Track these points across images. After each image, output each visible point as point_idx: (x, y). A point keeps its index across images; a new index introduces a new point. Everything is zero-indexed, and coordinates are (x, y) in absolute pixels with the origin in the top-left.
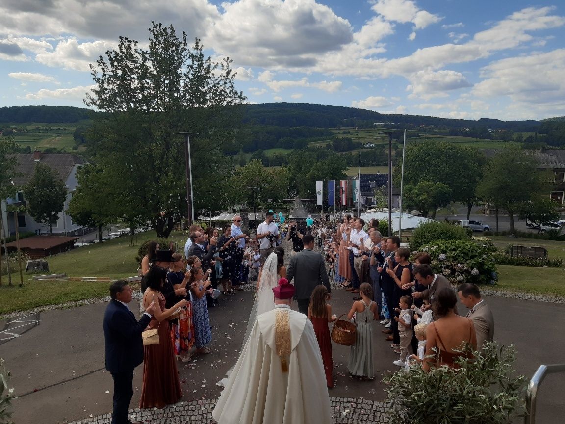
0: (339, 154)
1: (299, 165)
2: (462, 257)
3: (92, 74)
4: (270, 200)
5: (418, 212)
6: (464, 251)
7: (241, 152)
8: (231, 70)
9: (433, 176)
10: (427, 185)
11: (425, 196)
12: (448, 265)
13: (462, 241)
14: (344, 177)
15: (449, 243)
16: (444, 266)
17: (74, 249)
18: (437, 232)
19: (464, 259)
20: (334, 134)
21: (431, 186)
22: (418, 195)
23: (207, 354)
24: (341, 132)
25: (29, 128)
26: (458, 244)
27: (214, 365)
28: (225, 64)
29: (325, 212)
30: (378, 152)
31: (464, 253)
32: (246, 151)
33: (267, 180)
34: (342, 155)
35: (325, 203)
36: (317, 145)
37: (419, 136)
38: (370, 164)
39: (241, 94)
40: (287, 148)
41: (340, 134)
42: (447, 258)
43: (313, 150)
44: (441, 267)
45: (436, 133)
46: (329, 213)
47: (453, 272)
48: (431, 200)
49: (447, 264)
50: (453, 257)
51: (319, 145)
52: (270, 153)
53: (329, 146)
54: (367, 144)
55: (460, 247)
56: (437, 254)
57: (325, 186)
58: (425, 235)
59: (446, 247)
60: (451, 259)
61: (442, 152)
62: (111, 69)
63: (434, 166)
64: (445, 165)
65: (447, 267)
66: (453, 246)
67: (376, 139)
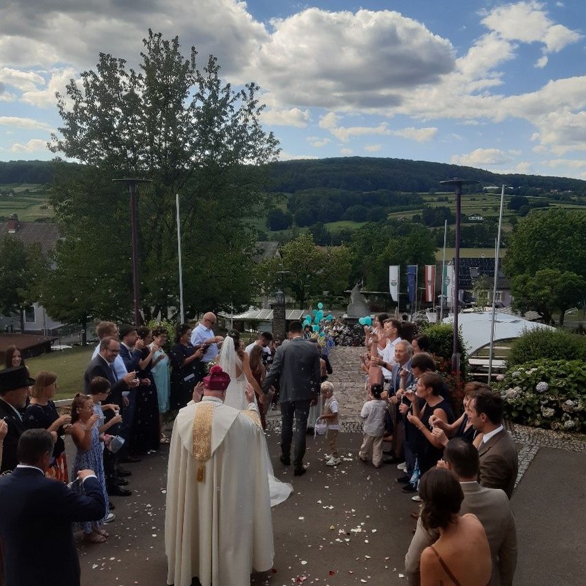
0: (432, 229)
1: (368, 243)
2: (576, 388)
3: (59, 106)
4: (325, 293)
5: (535, 315)
6: (580, 378)
7: (293, 226)
8: (257, 101)
9: (562, 262)
10: (552, 275)
11: (547, 290)
12: (550, 401)
13: (577, 362)
14: (432, 261)
15: (556, 364)
16: (544, 403)
17: (51, 354)
18: (549, 345)
19: (579, 392)
20: (425, 201)
21: (556, 276)
22: (535, 289)
23: (99, 542)
24: (435, 199)
25: (16, 190)
26: (570, 367)
27: (100, 566)
28: (248, 92)
29: (401, 311)
30: (487, 227)
31: (578, 382)
32: (301, 225)
33: (318, 263)
34: (436, 230)
35: (404, 298)
36: (400, 217)
37: (549, 206)
38: (475, 245)
39: (271, 136)
40: (358, 220)
41: (433, 201)
42: (549, 390)
43: (394, 223)
44: (540, 404)
45: (574, 202)
46: (409, 312)
47: (559, 413)
48: (556, 297)
49: (549, 399)
50: (560, 389)
51: (403, 216)
52: (333, 227)
53: (416, 218)
54: (473, 216)
55: (571, 372)
56: (533, 382)
57: (402, 274)
58: (529, 350)
59: (550, 372)
60: (556, 391)
61: (576, 227)
62: (85, 99)
63: (564, 247)
64: (580, 245)
65: (549, 405)
66: (562, 369)
67: (485, 210)
